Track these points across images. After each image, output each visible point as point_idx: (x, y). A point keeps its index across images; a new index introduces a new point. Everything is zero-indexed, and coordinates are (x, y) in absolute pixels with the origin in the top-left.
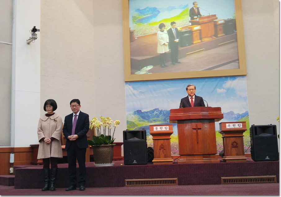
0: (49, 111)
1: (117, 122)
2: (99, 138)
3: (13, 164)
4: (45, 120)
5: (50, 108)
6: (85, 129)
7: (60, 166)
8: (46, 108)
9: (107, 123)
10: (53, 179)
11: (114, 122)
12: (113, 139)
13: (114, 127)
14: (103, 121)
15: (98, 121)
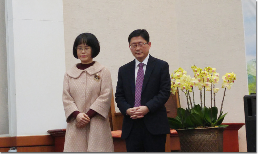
0: (84, 57)
1: (229, 76)
2: (192, 112)
4: (75, 77)
5: (85, 51)
6: (162, 93)
8: (79, 52)
9: (208, 80)
11: (224, 78)
12: (221, 114)
13: (223, 87)
14: (198, 75)
15: (187, 76)
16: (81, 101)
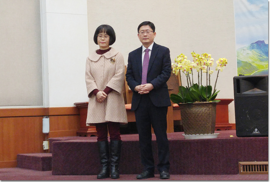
0: (103, 43)
1: (221, 61)
2: (191, 90)
3: (47, 134)
4: (95, 61)
6: (164, 73)
7: (125, 138)
8: (99, 39)
9: (205, 64)
10: (114, 159)
11: (217, 62)
12: (215, 91)
13: (216, 70)
14: (196, 60)
15: (187, 61)
16: (100, 80)
